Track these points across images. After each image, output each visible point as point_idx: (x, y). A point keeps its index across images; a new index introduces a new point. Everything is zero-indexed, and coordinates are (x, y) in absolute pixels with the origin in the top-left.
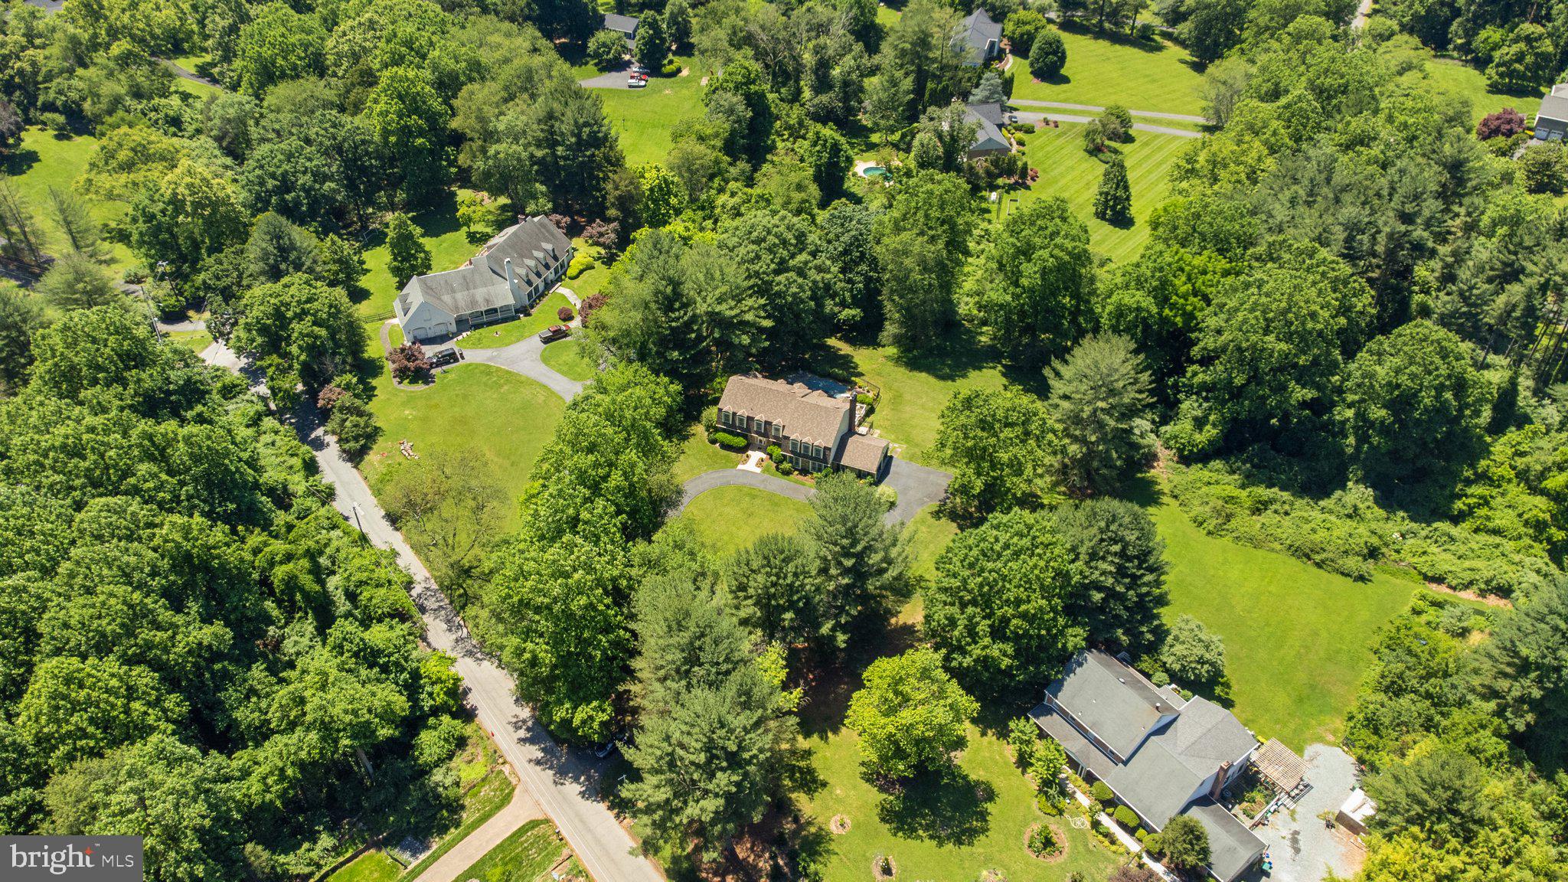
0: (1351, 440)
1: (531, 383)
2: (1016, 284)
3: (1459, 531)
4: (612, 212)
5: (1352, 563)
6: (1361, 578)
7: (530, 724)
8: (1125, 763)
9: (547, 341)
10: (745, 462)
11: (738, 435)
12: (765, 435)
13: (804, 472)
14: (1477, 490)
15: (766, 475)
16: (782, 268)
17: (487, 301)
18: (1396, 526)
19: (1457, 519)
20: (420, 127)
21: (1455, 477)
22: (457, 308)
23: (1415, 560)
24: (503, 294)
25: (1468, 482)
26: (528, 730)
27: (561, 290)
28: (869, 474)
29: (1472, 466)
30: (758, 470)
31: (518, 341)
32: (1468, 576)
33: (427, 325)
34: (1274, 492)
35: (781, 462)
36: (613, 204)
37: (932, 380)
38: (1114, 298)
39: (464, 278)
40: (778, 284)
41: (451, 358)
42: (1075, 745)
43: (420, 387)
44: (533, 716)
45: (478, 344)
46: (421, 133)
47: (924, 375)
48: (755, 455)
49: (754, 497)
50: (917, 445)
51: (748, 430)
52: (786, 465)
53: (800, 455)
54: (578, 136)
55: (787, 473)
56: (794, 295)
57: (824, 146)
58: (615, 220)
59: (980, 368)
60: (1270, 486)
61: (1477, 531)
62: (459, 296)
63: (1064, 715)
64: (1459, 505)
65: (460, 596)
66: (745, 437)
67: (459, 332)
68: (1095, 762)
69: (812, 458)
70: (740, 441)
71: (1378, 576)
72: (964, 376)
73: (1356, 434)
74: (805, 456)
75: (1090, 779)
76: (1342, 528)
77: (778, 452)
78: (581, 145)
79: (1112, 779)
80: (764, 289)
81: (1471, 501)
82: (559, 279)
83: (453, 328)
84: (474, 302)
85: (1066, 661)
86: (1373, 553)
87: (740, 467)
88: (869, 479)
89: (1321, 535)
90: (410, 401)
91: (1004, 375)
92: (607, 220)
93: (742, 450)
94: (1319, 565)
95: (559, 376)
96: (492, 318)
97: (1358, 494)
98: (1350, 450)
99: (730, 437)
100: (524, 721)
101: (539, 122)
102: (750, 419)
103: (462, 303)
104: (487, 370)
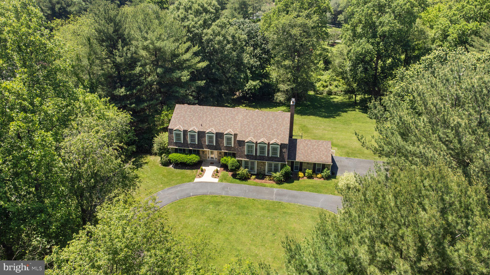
10: (200, 176)
11: (190, 152)
12: (217, 147)
13: (261, 176)
15: (224, 183)
28: (324, 166)
30: (216, 180)
35: (238, 168)
40: (206, 34)
48: (210, 170)
49: (218, 204)
50: (344, 147)
51: (200, 145)
52: (243, 171)
53: (255, 158)
55: (244, 178)
56: (219, 42)
66: (197, 153)
69: (269, 159)
70: (194, 158)
72: (339, 115)
74: (262, 158)
77: (230, 161)
87: (197, 180)
88: (327, 172)
93: (196, 165)
99: (183, 156)
102: (201, 134)
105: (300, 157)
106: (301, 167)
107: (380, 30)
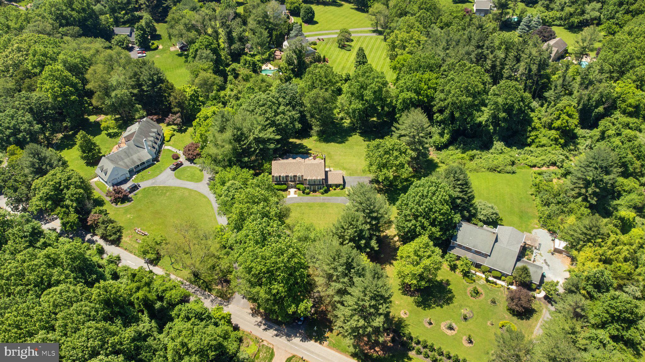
0: (491, 127)
1: (179, 188)
2: (363, 100)
3: (532, 148)
4: (176, 109)
5: (509, 168)
6: (514, 173)
7: (264, 322)
8: (490, 256)
9: (174, 170)
10: (289, 194)
11: (282, 184)
12: (294, 181)
13: (314, 191)
14: (533, 133)
15: (300, 197)
16: (277, 114)
17: (140, 160)
18: (514, 153)
19: (529, 145)
20: (71, 91)
21: (526, 131)
22: (128, 166)
23: (525, 162)
24: (145, 155)
25: (530, 132)
26: (264, 325)
27: (166, 147)
28: (340, 185)
29: (530, 126)
30: (296, 196)
31: (160, 173)
32: (542, 162)
33: (117, 177)
34: (475, 152)
35: (305, 190)
36: (175, 106)
37: (337, 145)
38: (400, 97)
39: (125, 152)
40: (278, 120)
41: (134, 188)
42: (470, 255)
43: (127, 204)
44: (263, 319)
45: (143, 179)
46: (72, 93)
47: (332, 144)
48: (292, 191)
49: (300, 206)
50: (349, 170)
51: (287, 181)
52: (307, 191)
53: (312, 185)
54: (153, 80)
55: (308, 194)
56: (285, 123)
57: (249, 64)
58: (177, 113)
59: (351, 136)
60: (472, 150)
61: (537, 147)
62: (126, 160)
63: (460, 246)
64: (529, 140)
65: (202, 283)
66: (285, 184)
67: (131, 177)
68: (479, 259)
69: (317, 185)
70: (284, 187)
71: (518, 171)
72: (347, 140)
73: (492, 125)
74: (314, 185)
75: (478, 266)
76: (501, 158)
77: (302, 187)
78: (154, 84)
79: (486, 263)
80: (273, 124)
81: (533, 138)
82: (162, 143)
83: (128, 175)
84: (134, 162)
85: (456, 227)
86: (513, 163)
87: (288, 197)
88: (341, 187)
89: (495, 162)
90: (127, 211)
91: (361, 136)
92: (175, 113)
93: (285, 190)
94: (499, 172)
95: (189, 183)
96: (143, 166)
97: (498, 145)
98: (492, 131)
99: (280, 186)
100: (261, 322)
101: (131, 78)
102: (287, 176)
103: (129, 164)
104: (155, 189)
105: (330, 182)
106: (331, 186)
107: (365, 98)
